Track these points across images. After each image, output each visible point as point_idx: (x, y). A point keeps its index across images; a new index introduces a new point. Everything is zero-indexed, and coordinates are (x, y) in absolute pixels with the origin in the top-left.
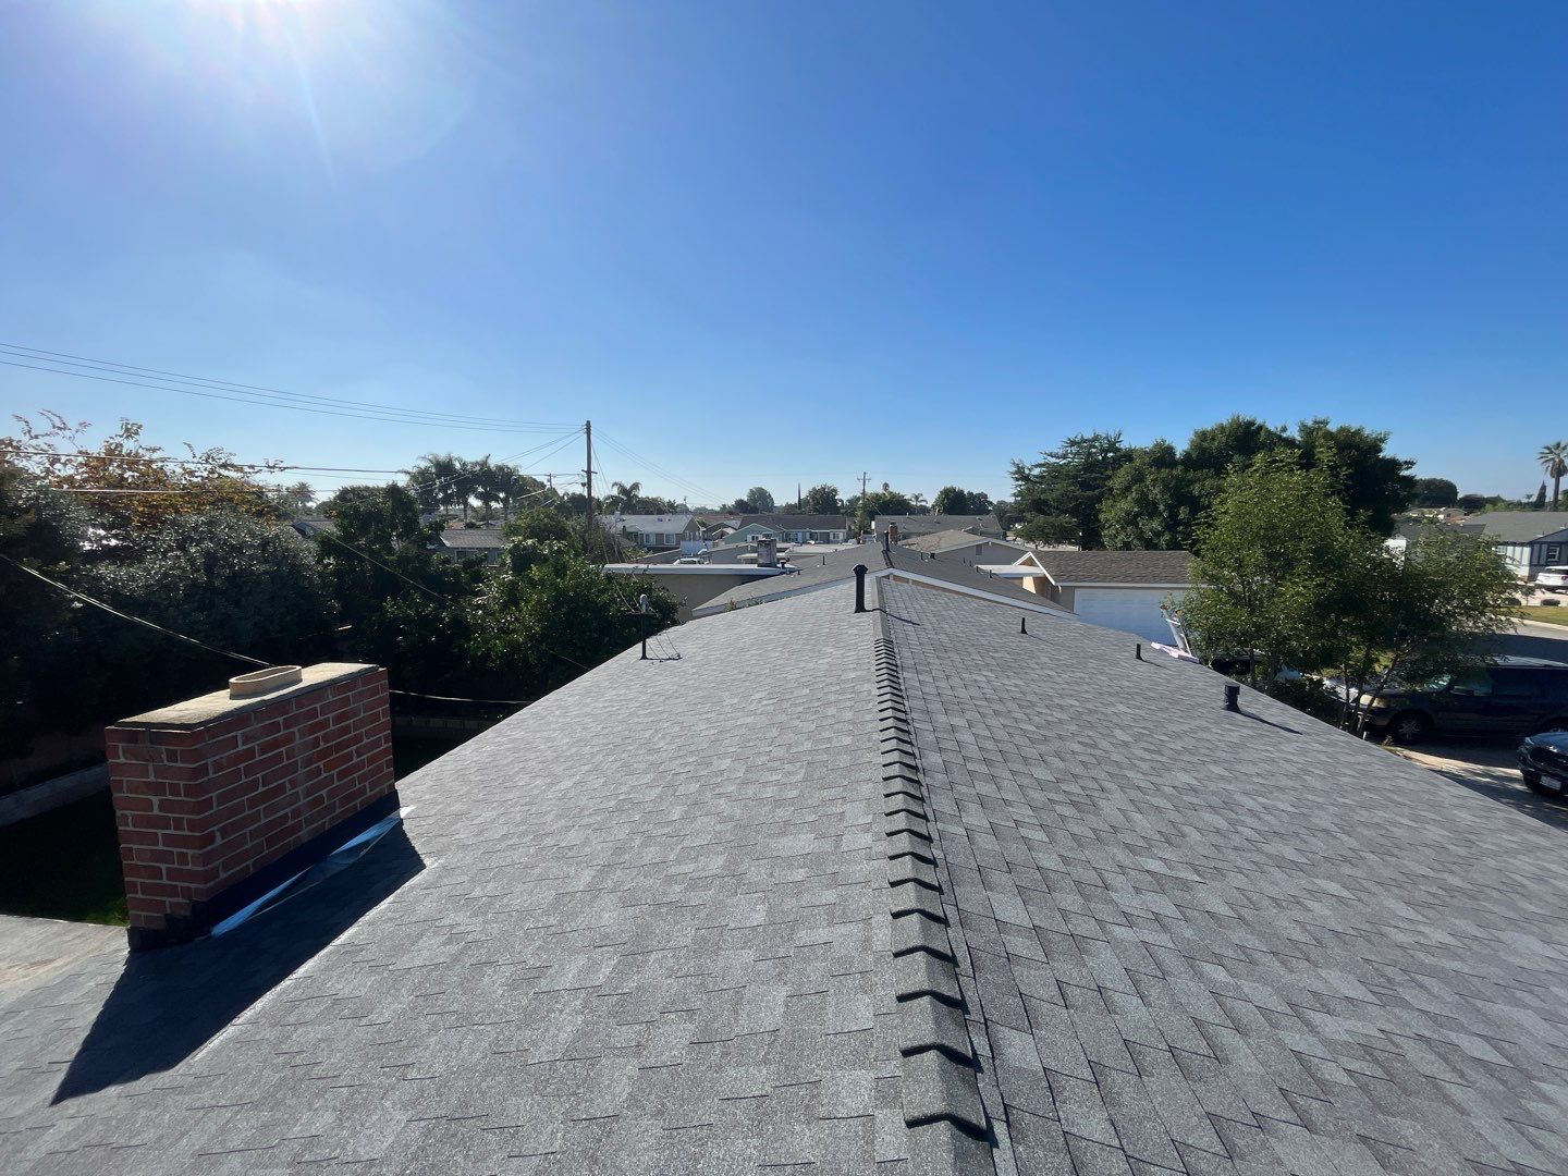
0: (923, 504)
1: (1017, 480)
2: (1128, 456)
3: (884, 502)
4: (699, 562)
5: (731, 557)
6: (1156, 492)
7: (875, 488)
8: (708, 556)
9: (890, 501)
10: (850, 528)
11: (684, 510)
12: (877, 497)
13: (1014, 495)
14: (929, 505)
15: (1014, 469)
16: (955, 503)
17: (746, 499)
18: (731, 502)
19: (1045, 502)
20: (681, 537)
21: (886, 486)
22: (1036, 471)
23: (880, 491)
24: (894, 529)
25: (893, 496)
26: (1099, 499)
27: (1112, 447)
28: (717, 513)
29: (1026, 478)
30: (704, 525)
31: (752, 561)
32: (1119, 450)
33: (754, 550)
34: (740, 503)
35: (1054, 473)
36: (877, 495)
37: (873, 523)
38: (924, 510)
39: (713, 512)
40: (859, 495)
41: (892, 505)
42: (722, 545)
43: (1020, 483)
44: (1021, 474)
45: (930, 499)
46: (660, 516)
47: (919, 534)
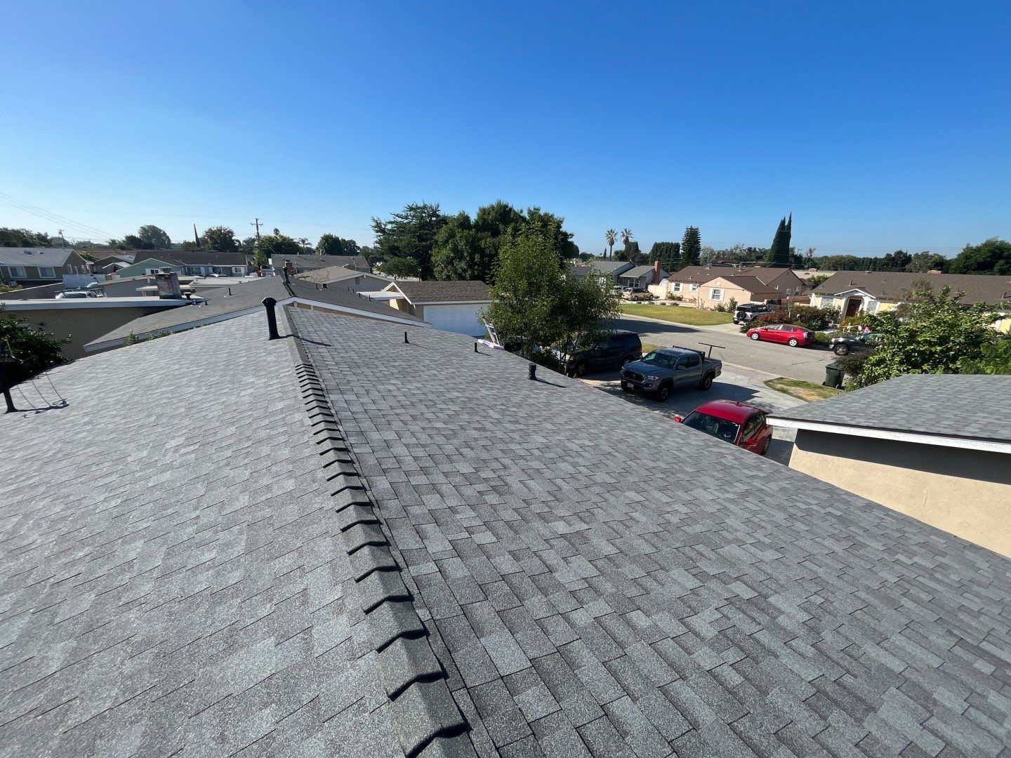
0: (309, 246)
1: (377, 232)
2: (444, 221)
3: (277, 243)
4: (90, 295)
5: (130, 289)
6: (462, 244)
7: (266, 232)
8: (101, 289)
9: (282, 243)
10: (250, 263)
11: (61, 243)
12: (270, 239)
13: (376, 242)
14: (314, 247)
15: (374, 224)
16: (334, 247)
17: (138, 236)
18: (121, 237)
19: (397, 248)
20: (61, 271)
21: (276, 231)
22: (389, 227)
23: (273, 235)
24: (289, 264)
25: (284, 239)
26: (430, 248)
27: (435, 214)
28: (105, 247)
29: (383, 231)
30: (90, 259)
31: (154, 293)
32: (438, 216)
33: (153, 283)
34: (131, 239)
35: (401, 229)
36: (270, 238)
37: (270, 260)
38: (309, 251)
39: (99, 247)
40: (253, 237)
41: (283, 246)
42: (117, 278)
43: (379, 234)
44: (379, 228)
45: (314, 243)
46: (28, 249)
47: (311, 269)
